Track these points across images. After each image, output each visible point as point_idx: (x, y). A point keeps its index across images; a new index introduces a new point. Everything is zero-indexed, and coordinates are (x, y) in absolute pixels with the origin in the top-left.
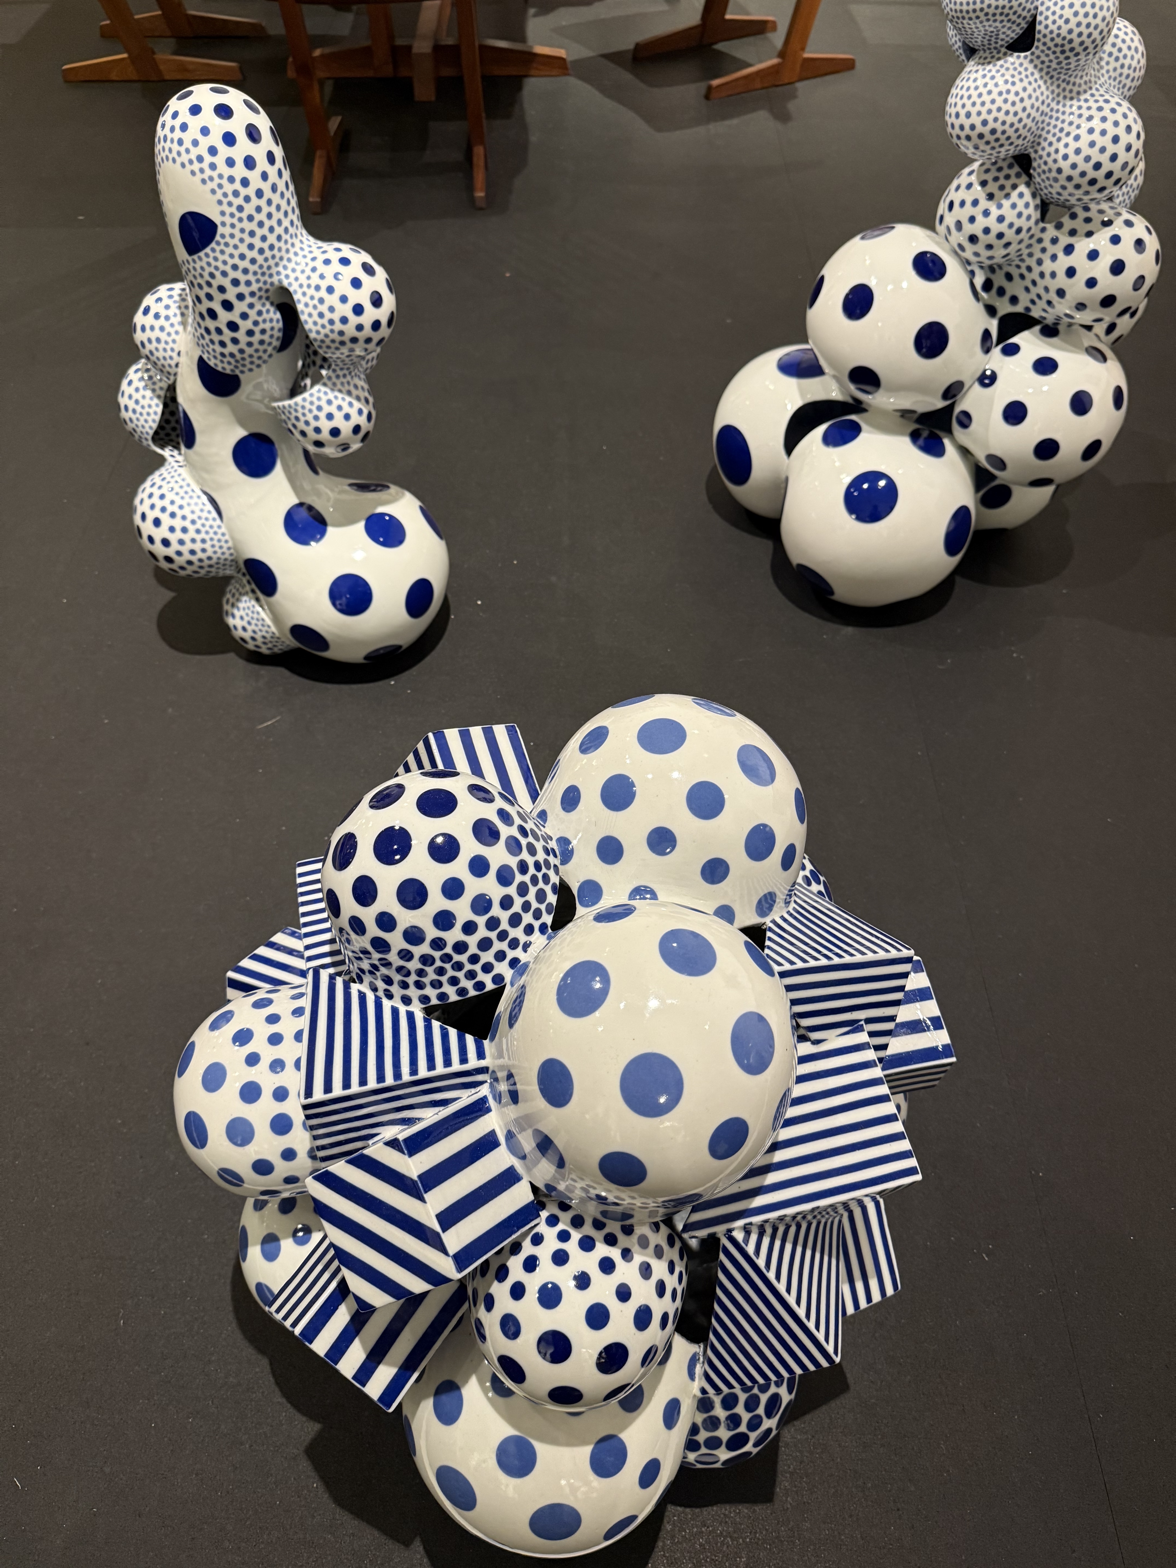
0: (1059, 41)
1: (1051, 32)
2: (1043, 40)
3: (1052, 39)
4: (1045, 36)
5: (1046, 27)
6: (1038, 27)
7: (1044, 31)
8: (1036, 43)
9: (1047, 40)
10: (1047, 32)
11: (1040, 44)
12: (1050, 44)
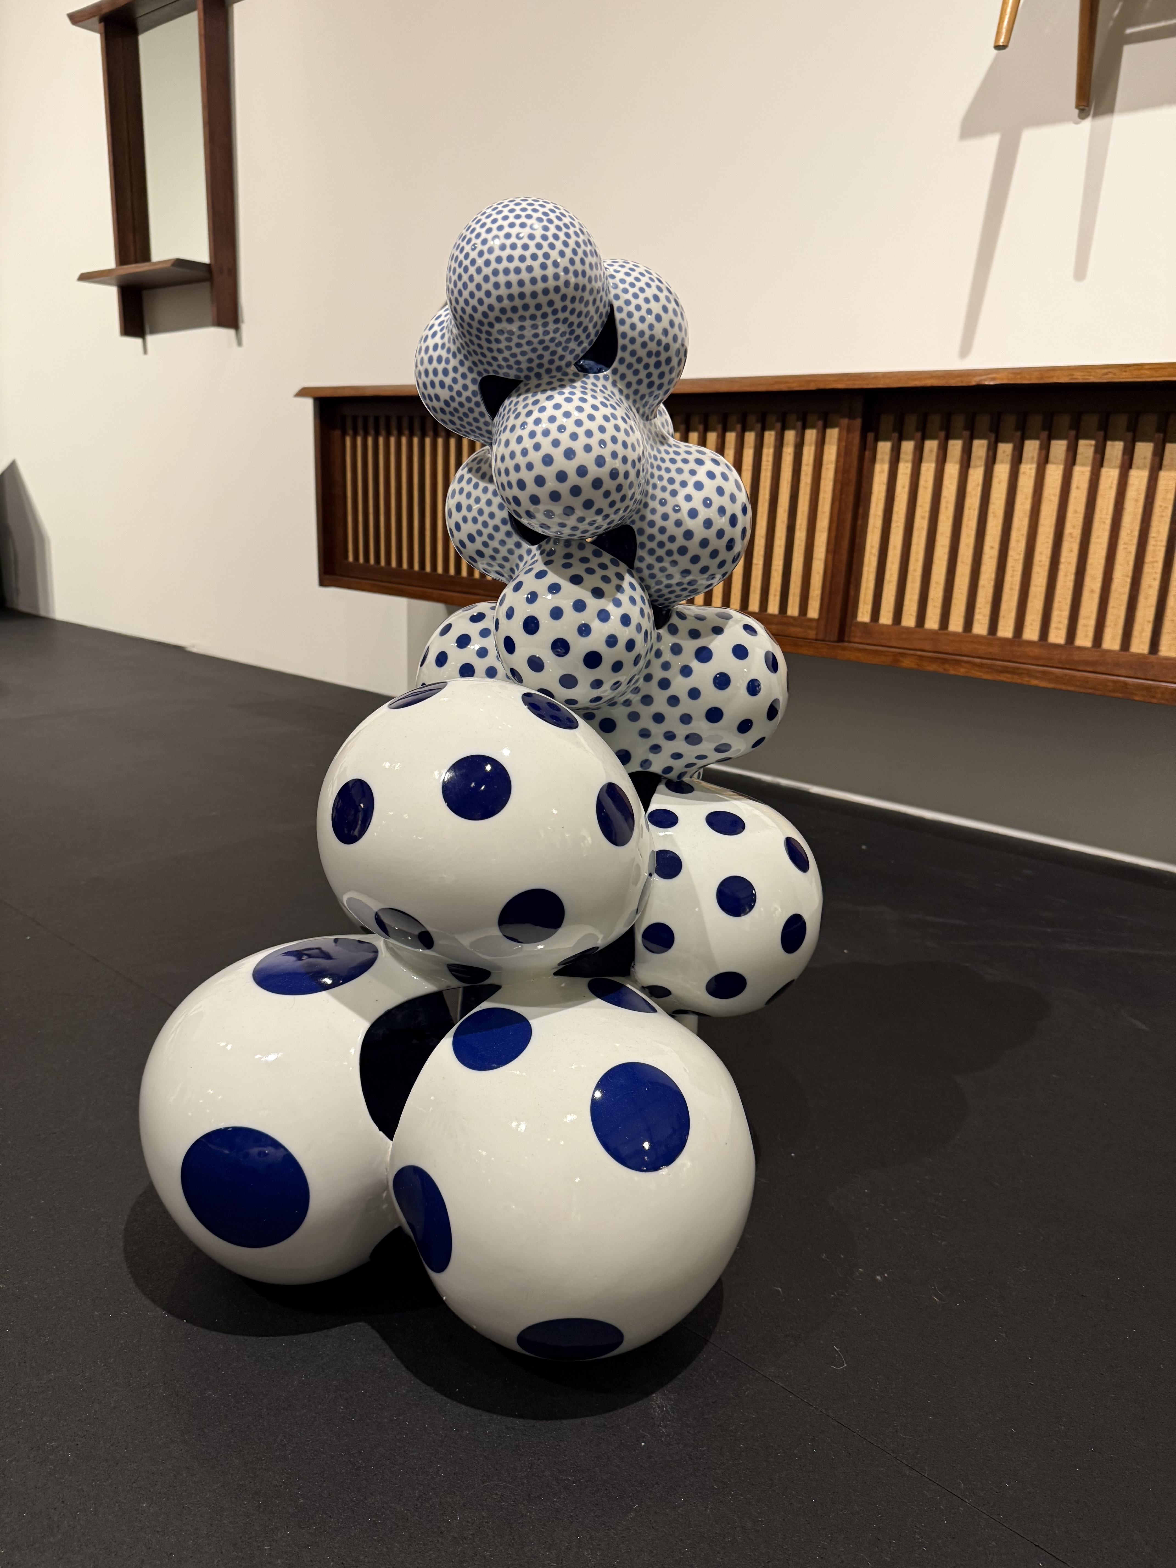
0: (653, 346)
1: (642, 334)
2: (630, 347)
3: (644, 345)
4: (633, 341)
5: (633, 327)
6: (620, 329)
7: (631, 334)
8: (620, 354)
9: (637, 346)
10: (635, 334)
11: (626, 355)
12: (642, 353)
